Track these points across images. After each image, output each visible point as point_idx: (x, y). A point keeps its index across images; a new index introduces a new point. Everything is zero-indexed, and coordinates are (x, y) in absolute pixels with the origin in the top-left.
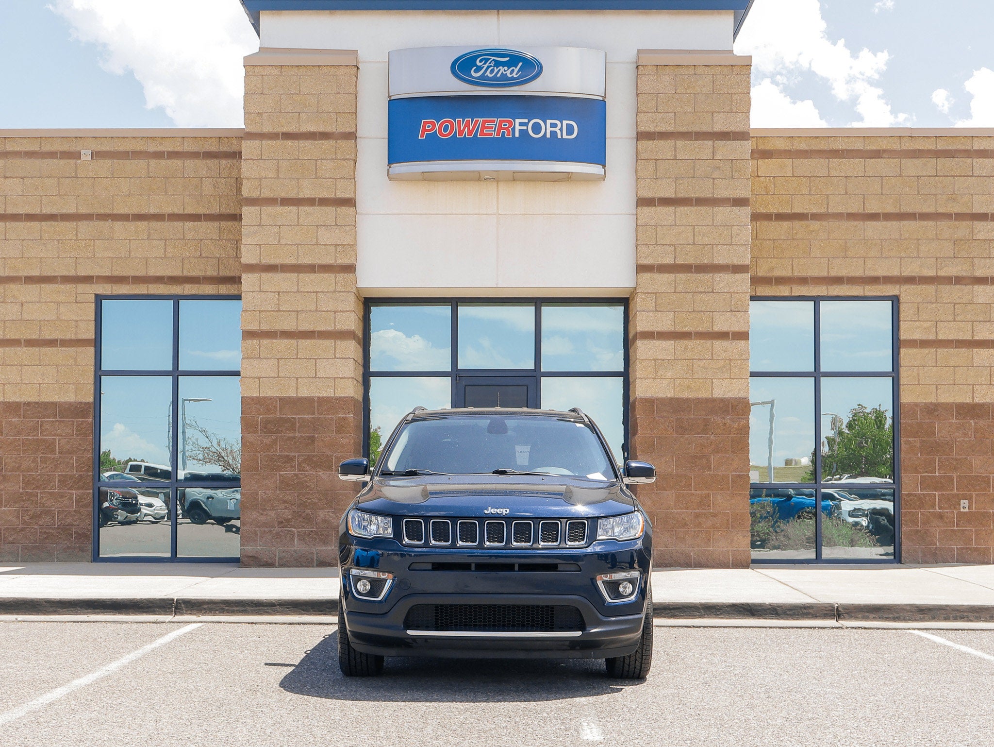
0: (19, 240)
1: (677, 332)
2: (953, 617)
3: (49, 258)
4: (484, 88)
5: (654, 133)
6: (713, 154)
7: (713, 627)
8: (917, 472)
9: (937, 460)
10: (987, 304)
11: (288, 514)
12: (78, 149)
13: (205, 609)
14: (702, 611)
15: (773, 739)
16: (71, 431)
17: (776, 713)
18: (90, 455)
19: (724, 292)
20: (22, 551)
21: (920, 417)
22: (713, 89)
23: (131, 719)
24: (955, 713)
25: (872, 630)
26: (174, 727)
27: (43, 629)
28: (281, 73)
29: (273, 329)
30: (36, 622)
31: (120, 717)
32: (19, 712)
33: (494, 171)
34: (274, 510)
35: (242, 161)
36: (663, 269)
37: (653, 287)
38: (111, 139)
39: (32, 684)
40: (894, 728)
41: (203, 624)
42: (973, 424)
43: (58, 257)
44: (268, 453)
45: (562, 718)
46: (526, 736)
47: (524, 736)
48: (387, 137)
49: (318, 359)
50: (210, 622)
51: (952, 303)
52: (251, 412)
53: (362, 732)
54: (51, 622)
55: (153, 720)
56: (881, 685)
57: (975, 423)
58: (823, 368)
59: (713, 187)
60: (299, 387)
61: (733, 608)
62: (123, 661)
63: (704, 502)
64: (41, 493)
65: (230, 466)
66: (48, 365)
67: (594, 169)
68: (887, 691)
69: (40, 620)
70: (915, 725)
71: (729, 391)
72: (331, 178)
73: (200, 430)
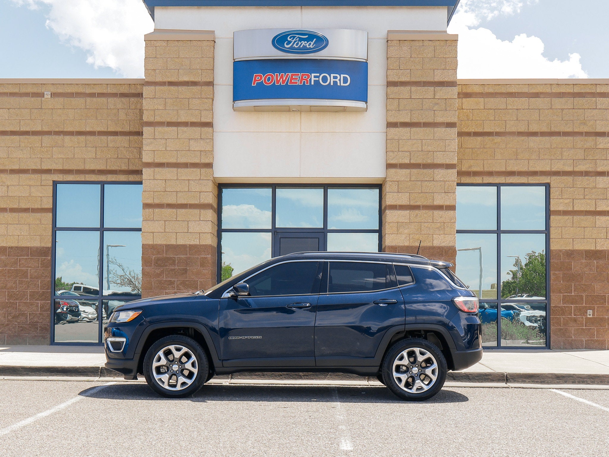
0: (7, 147)
1: (412, 206)
2: (578, 381)
3: (25, 158)
4: (292, 54)
5: (397, 82)
6: (434, 95)
8: (561, 292)
9: (573, 285)
10: (604, 188)
12: (43, 91)
15: (455, 450)
16: (37, 265)
17: (459, 435)
18: (49, 279)
19: (441, 181)
20: (7, 338)
21: (563, 259)
22: (434, 55)
23: (72, 435)
24: (568, 437)
25: (527, 389)
26: (97, 440)
27: (20, 384)
28: (168, 44)
29: (162, 203)
30: (16, 380)
31: (66, 435)
32: (6, 431)
33: (298, 105)
35: (143, 99)
36: (403, 166)
37: (397, 177)
38: (63, 85)
39: (14, 416)
40: (529, 445)
41: (117, 382)
42: (595, 263)
43: (30, 158)
44: (158, 279)
45: (330, 437)
46: (307, 447)
47: (306, 447)
48: (233, 84)
49: (189, 221)
50: (121, 381)
51: (583, 188)
52: (148, 253)
53: (209, 444)
54: (25, 380)
55: (85, 436)
56: (526, 420)
57: (597, 262)
58: (502, 228)
59: (434, 116)
60: (177, 238)
62: (68, 403)
64: (19, 302)
65: (136, 287)
66: (24, 224)
67: (360, 104)
68: (529, 424)
69: (18, 379)
70: (542, 443)
71: (444, 242)
72: (198, 110)
73: (118, 265)
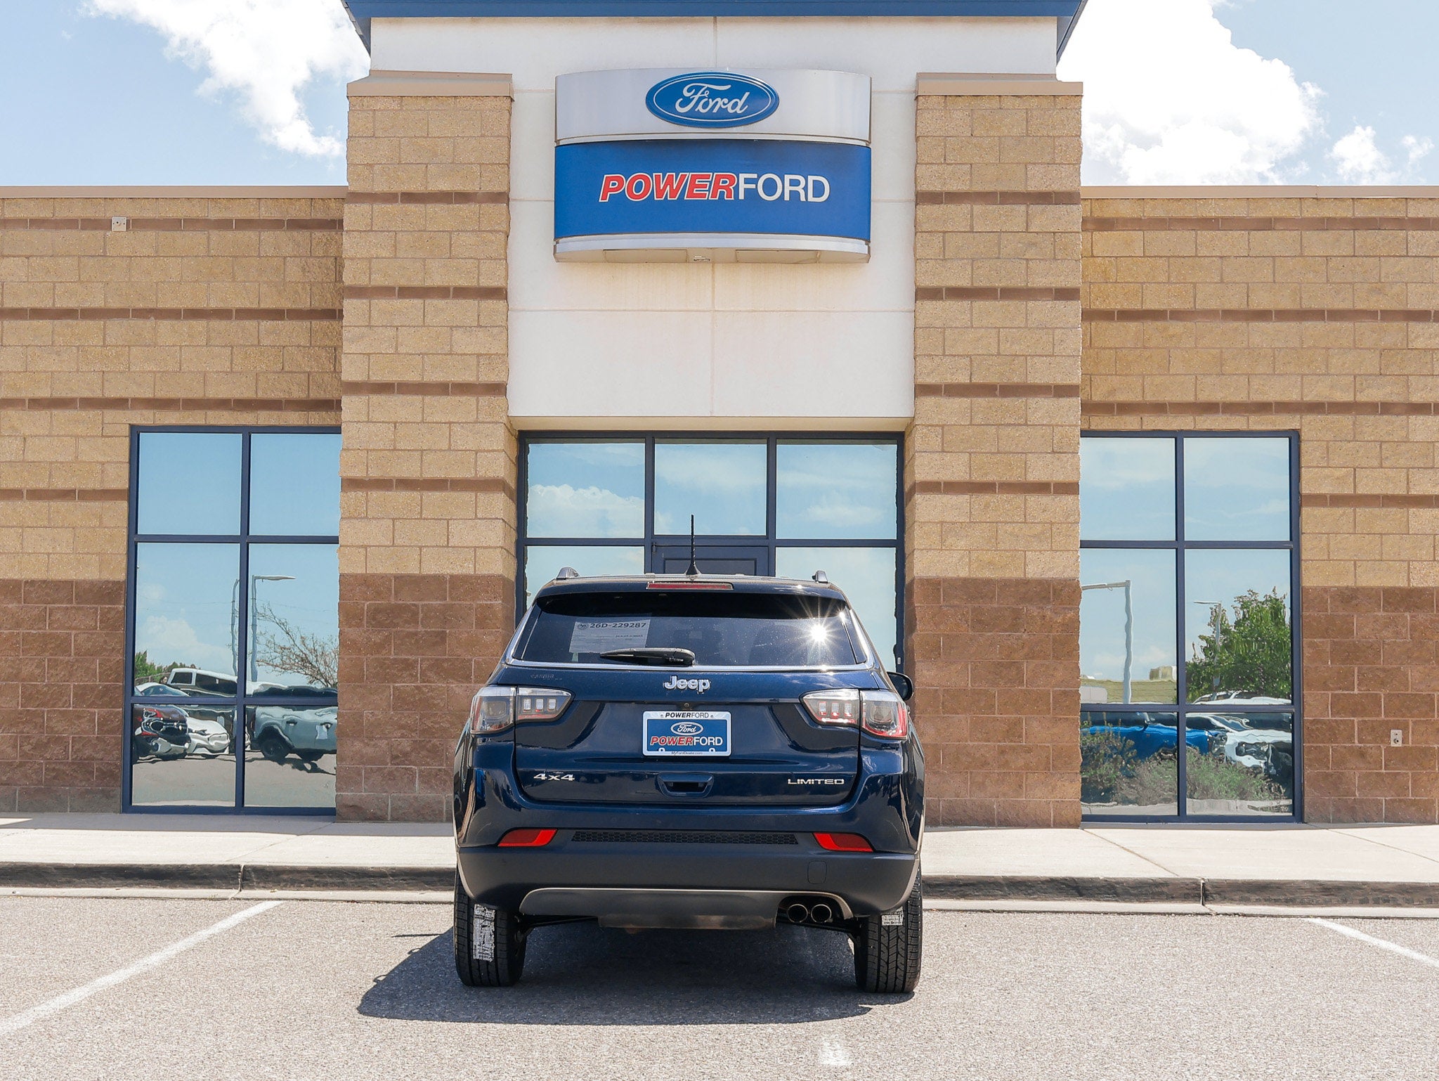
0: (22, 346)
1: (975, 483)
2: (1373, 899)
3: (65, 372)
4: (694, 129)
5: (940, 194)
6: (1027, 225)
7: (1021, 912)
8: (1327, 688)
9: (1356, 672)
10: (1428, 442)
11: (406, 745)
12: (108, 215)
13: (285, 881)
14: (1006, 889)
16: (93, 623)
17: (1102, 1031)
18: (120, 658)
19: (1043, 425)
20: (19, 795)
21: (1331, 608)
22: (1027, 130)
23: (180, 1031)
24: (1360, 1034)
25: (1253, 918)
26: (241, 1042)
27: (53, 907)
28: (402, 106)
29: (387, 476)
30: (42, 897)
31: (166, 1029)
32: (22, 1021)
33: (708, 248)
34: (386, 739)
35: (344, 233)
36: (953, 390)
37: (940, 417)
38: (154, 200)
39: (40, 983)
40: (1269, 1053)
41: (282, 902)
42: (1409, 619)
43: (78, 371)
44: (377, 656)
45: (794, 1035)
46: (741, 1059)
47: (739, 1060)
48: (554, 199)
49: (451, 519)
50: (292, 900)
51: (1377, 441)
52: (354, 596)
53: (508, 1052)
54: (63, 897)
55: (212, 1032)
56: (1258, 994)
57: (1412, 617)
58: (1189, 536)
59: (1027, 273)
60: (423, 559)
61: (1052, 885)
62: (168, 953)
63: (1013, 730)
64: (48, 712)
65: (321, 675)
66: (62, 527)
67: (853, 246)
68: (1265, 1003)
69: (47, 895)
70: (1300, 1049)
71: (1050, 569)
72: (472, 258)
73: (278, 621)
